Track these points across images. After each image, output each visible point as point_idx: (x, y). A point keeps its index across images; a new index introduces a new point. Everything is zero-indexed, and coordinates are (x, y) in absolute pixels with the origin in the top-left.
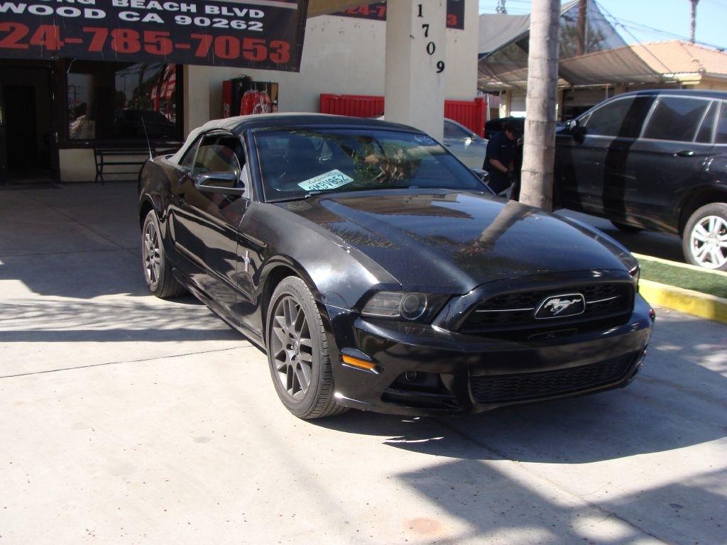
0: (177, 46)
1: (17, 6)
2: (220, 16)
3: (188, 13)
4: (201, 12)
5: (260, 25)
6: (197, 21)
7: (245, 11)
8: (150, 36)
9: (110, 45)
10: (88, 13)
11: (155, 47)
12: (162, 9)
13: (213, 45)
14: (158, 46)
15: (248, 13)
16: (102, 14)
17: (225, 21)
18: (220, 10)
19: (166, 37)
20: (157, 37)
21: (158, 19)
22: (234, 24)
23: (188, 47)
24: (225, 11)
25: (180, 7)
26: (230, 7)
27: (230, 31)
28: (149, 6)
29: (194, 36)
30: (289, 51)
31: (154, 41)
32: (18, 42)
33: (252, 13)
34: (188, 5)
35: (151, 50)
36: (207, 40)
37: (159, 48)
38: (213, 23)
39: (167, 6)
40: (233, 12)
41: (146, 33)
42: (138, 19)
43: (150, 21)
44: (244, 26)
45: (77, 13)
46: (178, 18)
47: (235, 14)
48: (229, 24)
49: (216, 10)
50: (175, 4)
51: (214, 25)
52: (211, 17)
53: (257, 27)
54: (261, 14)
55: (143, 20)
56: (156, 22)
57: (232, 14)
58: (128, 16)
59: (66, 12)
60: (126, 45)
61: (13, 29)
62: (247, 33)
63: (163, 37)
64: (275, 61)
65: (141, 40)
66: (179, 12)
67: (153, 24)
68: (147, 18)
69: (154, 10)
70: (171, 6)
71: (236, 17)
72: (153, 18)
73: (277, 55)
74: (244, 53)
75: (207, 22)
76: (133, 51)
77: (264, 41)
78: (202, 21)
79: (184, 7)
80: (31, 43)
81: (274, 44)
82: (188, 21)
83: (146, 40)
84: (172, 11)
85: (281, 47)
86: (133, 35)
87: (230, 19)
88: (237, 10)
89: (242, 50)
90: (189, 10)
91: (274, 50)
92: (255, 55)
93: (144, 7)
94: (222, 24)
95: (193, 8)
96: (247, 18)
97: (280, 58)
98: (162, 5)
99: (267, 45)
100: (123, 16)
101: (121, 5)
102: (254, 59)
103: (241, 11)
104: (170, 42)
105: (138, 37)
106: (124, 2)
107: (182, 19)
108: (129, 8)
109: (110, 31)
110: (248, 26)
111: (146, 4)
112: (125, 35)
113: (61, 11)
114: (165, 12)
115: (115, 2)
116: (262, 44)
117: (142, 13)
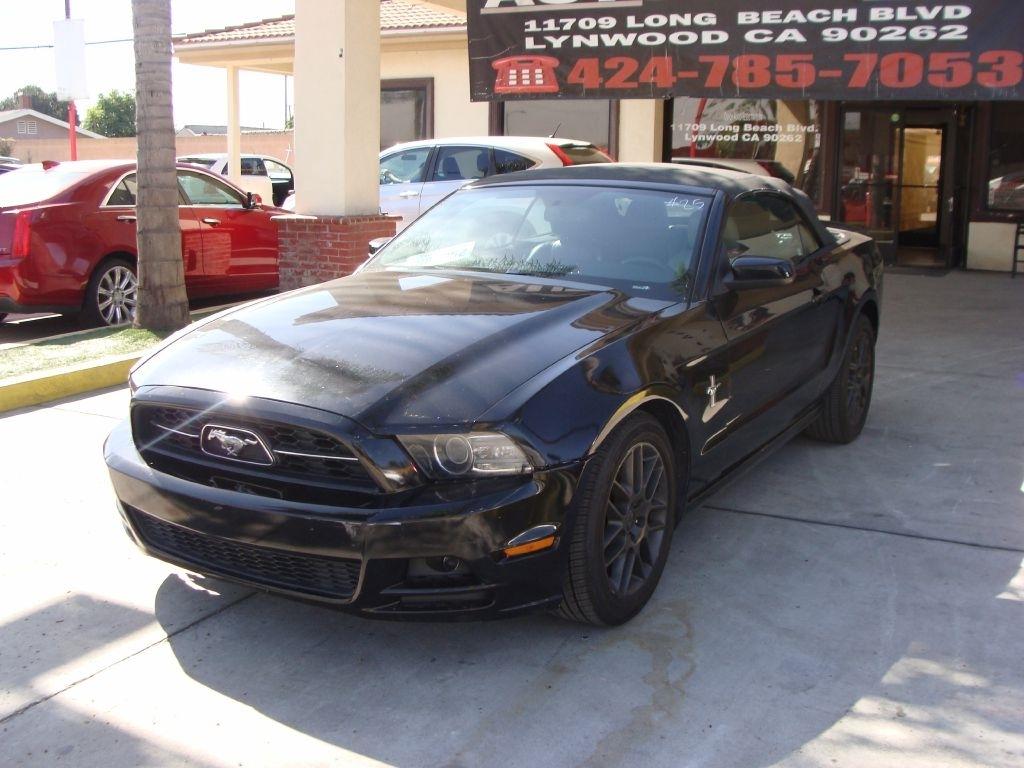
0: (822, 74)
1: (626, 37)
2: (894, 22)
3: (844, 24)
4: (863, 20)
5: (962, 29)
6: (856, 34)
7: (937, 10)
8: (784, 62)
9: (731, 77)
10: (707, 38)
11: (791, 76)
12: (805, 20)
13: (877, 67)
14: (795, 75)
15: (941, 13)
16: (723, 37)
17: (901, 30)
18: (895, 13)
19: (807, 62)
20: (794, 62)
21: (798, 37)
22: (915, 33)
23: (838, 73)
24: (902, 13)
25: (831, 15)
26: (911, 6)
27: (909, 46)
28: (788, 19)
29: (848, 57)
30: (1020, 66)
31: (791, 68)
32: (624, 81)
33: (949, 12)
34: (845, 11)
35: (785, 81)
36: (868, 61)
37: (795, 80)
38: (880, 35)
39: (812, 16)
40: (916, 13)
41: (780, 58)
42: (771, 39)
43: (786, 41)
44: (931, 35)
45: (692, 38)
46: (827, 33)
47: (920, 18)
48: (906, 34)
49: (888, 14)
50: (825, 12)
51: (882, 38)
52: (878, 25)
53: (958, 33)
54: (965, 12)
55: (777, 40)
56: (794, 41)
57: (914, 18)
58: (758, 36)
59: (680, 38)
60: (751, 77)
62: (936, 45)
63: (801, 61)
64: (988, 85)
65: (772, 68)
66: (830, 24)
67: (790, 45)
68: (783, 38)
69: (793, 25)
70: (819, 16)
71: (920, 22)
72: (790, 35)
73: (994, 75)
74: (930, 76)
75: (872, 34)
76: (760, 85)
77: (967, 55)
78: (863, 34)
79: (838, 15)
80: (641, 81)
81: (986, 57)
82: (842, 34)
83: (778, 69)
84: (819, 24)
85: (1001, 61)
86: (762, 61)
87: (908, 25)
88: (923, 12)
89: (926, 72)
90: (844, 19)
91: (986, 68)
92: (949, 78)
93: (780, 21)
94: (896, 34)
95: (852, 15)
96: (939, 22)
97: (999, 76)
98: (805, 14)
99: (973, 61)
100: (750, 36)
101: (750, 22)
102: (948, 84)
103: (930, 9)
104: (812, 68)
105: (768, 64)
106: (754, 17)
107: (833, 32)
108: (759, 25)
109: (732, 59)
110: (940, 34)
111: (783, 17)
112: (751, 64)
113: (674, 38)
114: (809, 23)
115: (742, 18)
116: (963, 60)
117: (777, 29)
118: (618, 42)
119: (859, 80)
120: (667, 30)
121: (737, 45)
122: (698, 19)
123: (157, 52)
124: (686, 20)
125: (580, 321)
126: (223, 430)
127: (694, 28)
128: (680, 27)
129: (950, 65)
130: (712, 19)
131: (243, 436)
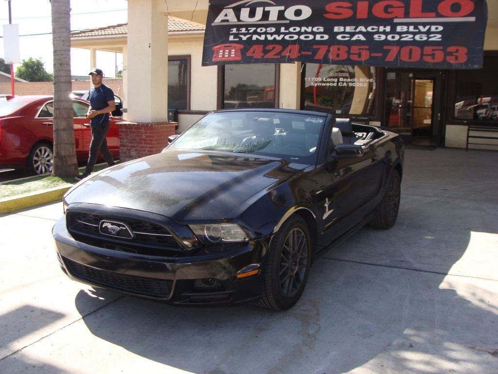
0: (373, 55)
1: (279, 36)
2: (408, 32)
3: (384, 33)
4: (393, 31)
5: (439, 36)
6: (390, 37)
7: (427, 27)
8: (354, 49)
9: (328, 55)
10: (318, 37)
11: (357, 55)
12: (366, 31)
13: (399, 52)
14: (360, 55)
15: (430, 29)
16: (326, 37)
17: (411, 36)
18: (408, 28)
19: (366, 49)
20: (359, 49)
21: (362, 38)
22: (417, 37)
23: (380, 55)
24: (411, 29)
25: (378, 29)
26: (416, 25)
27: (414, 43)
28: (358, 30)
29: (385, 47)
30: (467, 54)
31: (358, 52)
32: (274, 55)
33: (433, 28)
34: (385, 27)
35: (355, 58)
36: (395, 50)
37: (359, 57)
38: (401, 38)
39: (369, 29)
40: (418, 29)
41: (352, 47)
42: (349, 38)
43: (356, 40)
44: (425, 38)
46: (376, 36)
47: (420, 31)
48: (413, 38)
49: (405, 28)
50: (376, 27)
51: (402, 40)
52: (400, 34)
53: (437, 38)
54: (441, 28)
55: (352, 39)
56: (360, 40)
57: (417, 30)
58: (343, 37)
59: (305, 37)
60: (338, 55)
61: (274, 48)
62: (427, 43)
63: (363, 49)
64: (451, 62)
65: (349, 53)
66: (378, 32)
67: (358, 42)
68: (355, 38)
69: (360, 32)
70: (373, 29)
71: (420, 32)
72: (358, 37)
73: (454, 58)
74: (424, 57)
75: (397, 37)
76: (342, 59)
77: (441, 48)
78: (393, 37)
79: (381, 29)
80: (282, 55)
81: (451, 49)
82: (383, 37)
83: (352, 52)
84: (373, 32)
85: (457, 51)
86: (344, 48)
87: (414, 34)
88: (421, 28)
89: (422, 54)
90: (384, 30)
91: (451, 54)
92: (434, 58)
93: (354, 31)
94: (408, 38)
95: (388, 29)
96: (428, 33)
97: (457, 58)
98: (366, 28)
99: (444, 51)
100: (339, 37)
101: (339, 31)
102: (433, 61)
103: (424, 27)
104: (368, 52)
105: (347, 50)
106: (342, 29)
107: (379, 36)
108: (344, 32)
109: (329, 47)
110: (429, 38)
111: (355, 29)
112: (339, 49)
113: (302, 37)
114: (368, 32)
115: (336, 29)
116: (440, 50)
117: (352, 34)
118: (275, 38)
119: (391, 58)
120: (299, 34)
121: (332, 41)
122: (315, 29)
123: (64, 45)
124: (309, 29)
125: (267, 174)
126: (110, 223)
127: (313, 33)
128: (306, 32)
129: (433, 52)
130: (321, 29)
131: (119, 225)
